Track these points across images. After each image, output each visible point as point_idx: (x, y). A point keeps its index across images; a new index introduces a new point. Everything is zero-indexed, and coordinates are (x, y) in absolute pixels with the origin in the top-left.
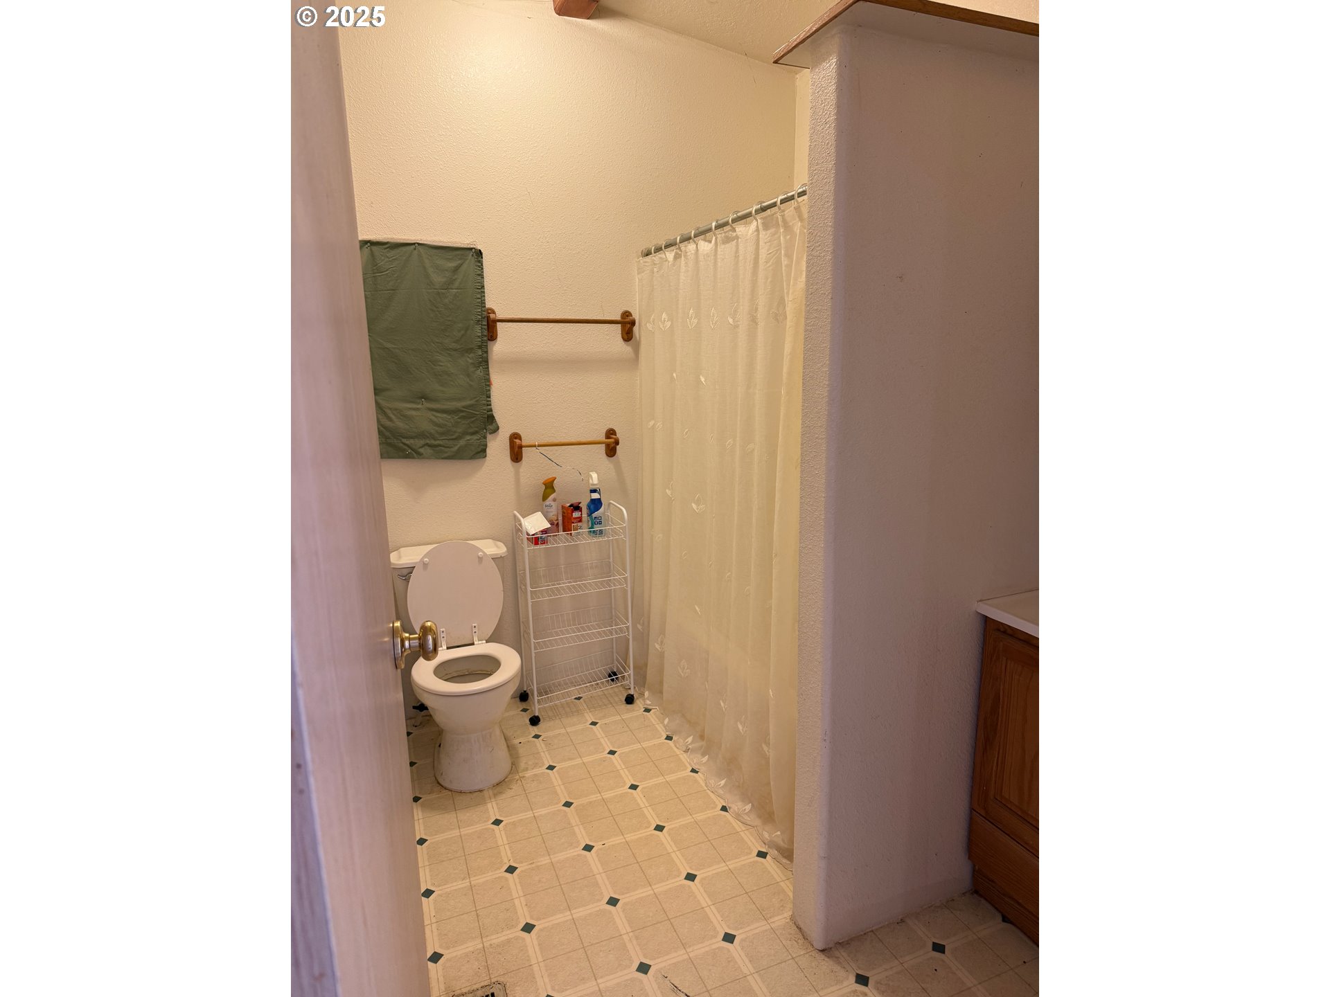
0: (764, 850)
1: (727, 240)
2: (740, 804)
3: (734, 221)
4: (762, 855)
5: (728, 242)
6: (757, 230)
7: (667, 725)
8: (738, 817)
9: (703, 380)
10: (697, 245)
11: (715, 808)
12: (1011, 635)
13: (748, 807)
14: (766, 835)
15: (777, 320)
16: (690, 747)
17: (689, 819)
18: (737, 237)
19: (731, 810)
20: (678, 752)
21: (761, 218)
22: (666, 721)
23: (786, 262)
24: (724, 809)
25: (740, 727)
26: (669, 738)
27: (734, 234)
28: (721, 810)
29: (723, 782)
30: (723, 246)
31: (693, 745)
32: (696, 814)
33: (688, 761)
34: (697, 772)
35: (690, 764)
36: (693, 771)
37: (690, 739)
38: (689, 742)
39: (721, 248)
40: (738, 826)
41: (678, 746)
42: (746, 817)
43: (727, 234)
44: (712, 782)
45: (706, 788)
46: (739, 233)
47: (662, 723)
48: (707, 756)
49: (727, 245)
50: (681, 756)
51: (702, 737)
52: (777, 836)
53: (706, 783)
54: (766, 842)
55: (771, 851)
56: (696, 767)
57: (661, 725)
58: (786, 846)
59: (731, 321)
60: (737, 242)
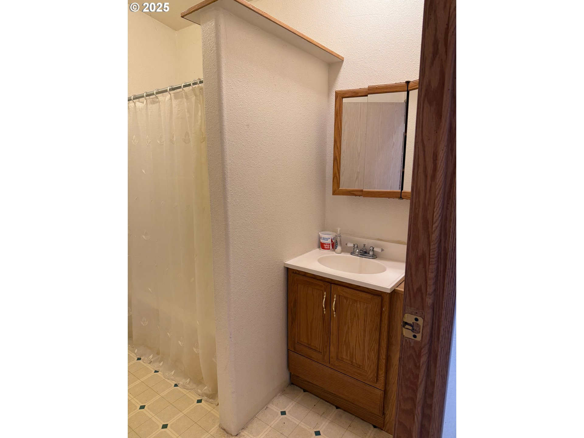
0: (200, 399)
1: (153, 102)
2: (184, 380)
3: (157, 93)
4: (199, 401)
5: (154, 104)
6: (171, 99)
7: (136, 353)
8: (184, 387)
9: (144, 171)
10: (135, 104)
11: (171, 387)
12: (298, 274)
13: (188, 380)
14: (199, 391)
15: (185, 142)
16: (152, 360)
17: (158, 397)
18: (159, 102)
19: (180, 385)
20: (145, 365)
21: (173, 93)
22: (136, 351)
23: (188, 115)
24: (176, 385)
25: (180, 343)
26: (139, 359)
27: (158, 100)
28: (175, 386)
29: (173, 373)
30: (151, 105)
31: (153, 359)
32: (161, 393)
33: (152, 368)
34: (158, 372)
35: (153, 369)
36: (156, 372)
37: (151, 356)
38: (151, 358)
39: (149, 106)
40: (184, 391)
41: (145, 362)
42: (188, 386)
43: (153, 99)
44: (167, 374)
45: (164, 378)
46: (160, 100)
47: (134, 352)
48: (162, 362)
49: (153, 105)
50: (148, 366)
51: (158, 353)
52: (206, 389)
53: (164, 376)
54: (200, 394)
55: (203, 398)
56: (157, 369)
57: (133, 354)
58: (211, 393)
59: (159, 142)
60: (159, 104)
